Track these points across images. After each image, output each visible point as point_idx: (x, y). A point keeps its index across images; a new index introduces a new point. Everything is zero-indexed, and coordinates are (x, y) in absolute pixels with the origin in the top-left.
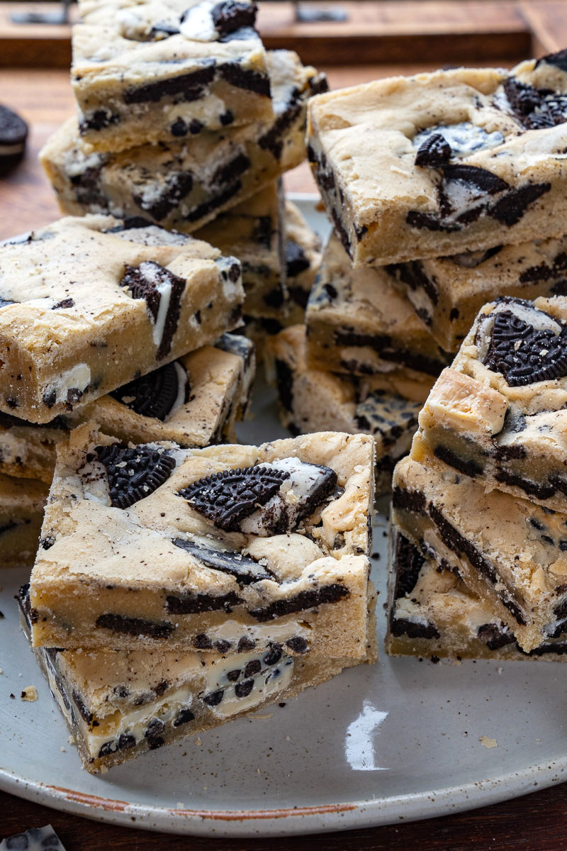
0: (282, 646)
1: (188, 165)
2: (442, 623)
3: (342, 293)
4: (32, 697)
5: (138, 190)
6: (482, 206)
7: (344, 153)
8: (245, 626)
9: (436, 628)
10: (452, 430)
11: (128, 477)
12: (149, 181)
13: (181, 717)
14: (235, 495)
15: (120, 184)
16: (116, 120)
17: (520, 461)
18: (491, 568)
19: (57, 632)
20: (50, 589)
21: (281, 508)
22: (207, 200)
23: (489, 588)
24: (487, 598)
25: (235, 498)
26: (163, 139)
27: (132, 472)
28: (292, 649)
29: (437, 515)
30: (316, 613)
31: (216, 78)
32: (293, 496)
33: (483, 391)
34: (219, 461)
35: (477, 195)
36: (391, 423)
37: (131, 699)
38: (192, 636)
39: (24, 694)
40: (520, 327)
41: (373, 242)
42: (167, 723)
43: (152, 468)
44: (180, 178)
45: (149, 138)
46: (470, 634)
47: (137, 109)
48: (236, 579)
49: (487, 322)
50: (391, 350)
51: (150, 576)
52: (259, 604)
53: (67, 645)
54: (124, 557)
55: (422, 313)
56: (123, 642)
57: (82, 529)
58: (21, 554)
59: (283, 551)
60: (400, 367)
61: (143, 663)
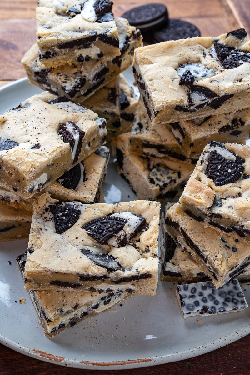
0: (123, 291)
1: (83, 74)
2: (183, 272)
3: (145, 126)
4: (24, 302)
5: (63, 85)
6: (206, 103)
7: (150, 77)
8: (110, 285)
9: (181, 273)
11: (63, 220)
12: (68, 81)
13: (83, 315)
14: (105, 229)
15: (56, 81)
16: (55, 55)
17: (219, 219)
18: (205, 258)
19: (35, 285)
20: (33, 273)
21: (124, 235)
22: (91, 87)
23: (203, 263)
24: (202, 266)
25: (106, 231)
26: (74, 63)
27: (64, 218)
28: (127, 292)
29: (184, 233)
31: (97, 40)
32: (129, 230)
34: (98, 210)
35: (204, 99)
36: (163, 182)
37: (64, 313)
38: (88, 288)
39: (20, 301)
40: (220, 158)
41: (161, 116)
42: (77, 317)
43: (72, 215)
44: (81, 80)
45: (68, 62)
46: (194, 275)
47: (63, 51)
48: (107, 270)
49: (207, 155)
50: (164, 150)
51: (73, 269)
52: (116, 278)
53: (39, 289)
54: (62, 259)
55: (178, 139)
56: (61, 289)
57: (45, 246)
58: (17, 236)
59: (125, 255)
60: (167, 156)
61: (68, 297)
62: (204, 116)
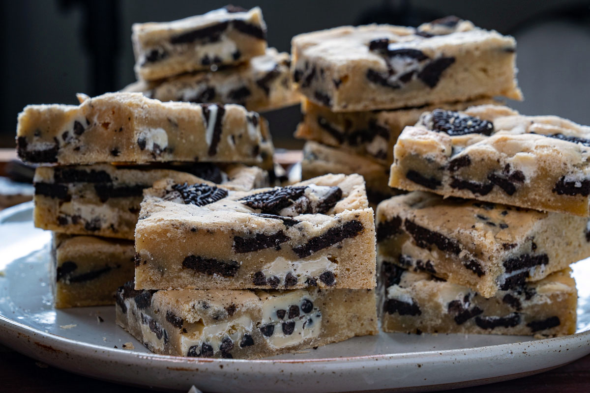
0: (317, 280)
2: (422, 302)
4: (131, 347)
6: (414, 70)
8: (290, 262)
9: (418, 305)
10: (418, 155)
11: (197, 195)
13: (245, 340)
17: (467, 168)
18: (455, 242)
19: (154, 274)
20: (150, 233)
21: (307, 202)
23: (454, 262)
24: (453, 272)
27: (199, 193)
28: (324, 283)
29: (411, 226)
30: (340, 247)
32: (314, 195)
35: (410, 62)
37: (210, 312)
38: (252, 273)
39: (125, 346)
40: (450, 116)
41: (346, 91)
42: (235, 342)
43: (213, 192)
46: (442, 310)
48: (283, 222)
49: (428, 118)
51: (222, 220)
52: (300, 242)
53: (161, 286)
54: (202, 216)
56: (202, 281)
57: (170, 208)
61: (217, 294)
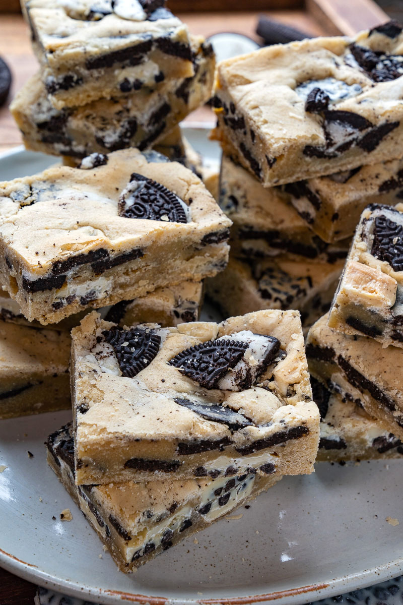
0: (256, 470)
1: (133, 113)
2: (349, 439)
3: (241, 201)
4: (68, 518)
5: (100, 134)
6: (354, 139)
7: (253, 103)
8: (232, 459)
9: (345, 442)
10: (361, 306)
11: (131, 353)
12: (108, 127)
13: (184, 525)
14: (212, 362)
15: (85, 129)
16: (80, 82)
18: (391, 401)
19: (95, 474)
20: (93, 444)
21: (246, 369)
22: (146, 137)
23: (387, 414)
25: (213, 365)
26: (115, 95)
27: (133, 349)
28: (264, 471)
29: (345, 364)
30: (284, 446)
31: (153, 48)
32: (254, 359)
33: (380, 277)
34: (191, 335)
35: (351, 132)
36: (286, 293)
37: (154, 519)
38: (193, 468)
39: (62, 516)
40: (393, 227)
41: (279, 168)
42: (175, 531)
43: (146, 345)
44: (129, 123)
45: (104, 94)
46: (368, 444)
47: (95, 73)
48: (228, 427)
49: (369, 224)
50: (279, 241)
51: (167, 431)
52: (244, 443)
53: (102, 481)
54: (144, 416)
55: (305, 215)
56: (143, 476)
57: (108, 397)
58: (35, 405)
59: (254, 402)
60: (284, 252)
61: (159, 491)
62: (350, 167)
